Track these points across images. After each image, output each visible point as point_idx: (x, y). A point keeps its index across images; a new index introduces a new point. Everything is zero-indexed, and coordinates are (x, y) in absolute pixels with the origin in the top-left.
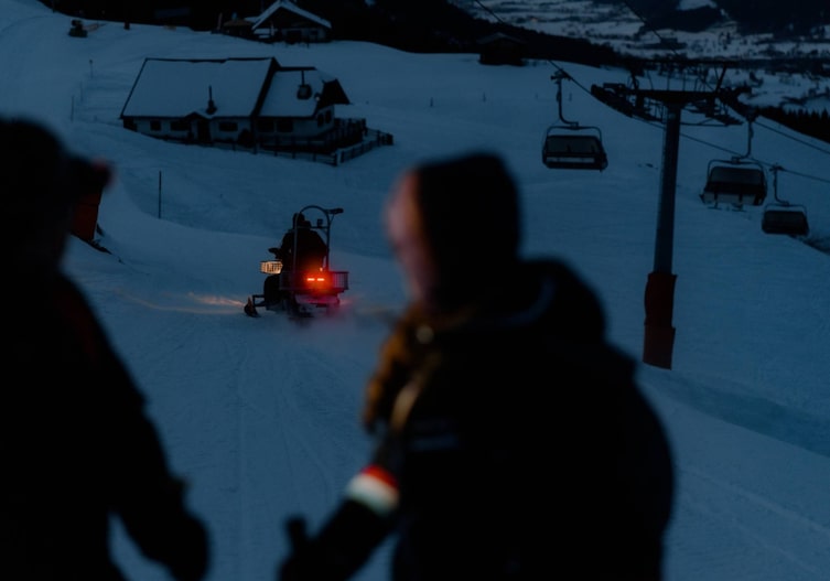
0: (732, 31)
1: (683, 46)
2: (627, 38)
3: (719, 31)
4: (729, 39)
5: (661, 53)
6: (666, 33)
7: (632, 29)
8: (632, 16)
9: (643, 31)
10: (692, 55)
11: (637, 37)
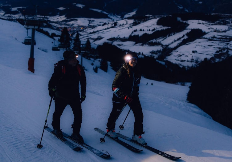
0: (21, 15)
1: (12, 17)
2: (2, 15)
3: (18, 15)
4: (20, 16)
5: (8, 18)
6: (9, 15)
7: (3, 14)
8: (3, 11)
9: (5, 14)
10: (14, 19)
11: (4, 15)
